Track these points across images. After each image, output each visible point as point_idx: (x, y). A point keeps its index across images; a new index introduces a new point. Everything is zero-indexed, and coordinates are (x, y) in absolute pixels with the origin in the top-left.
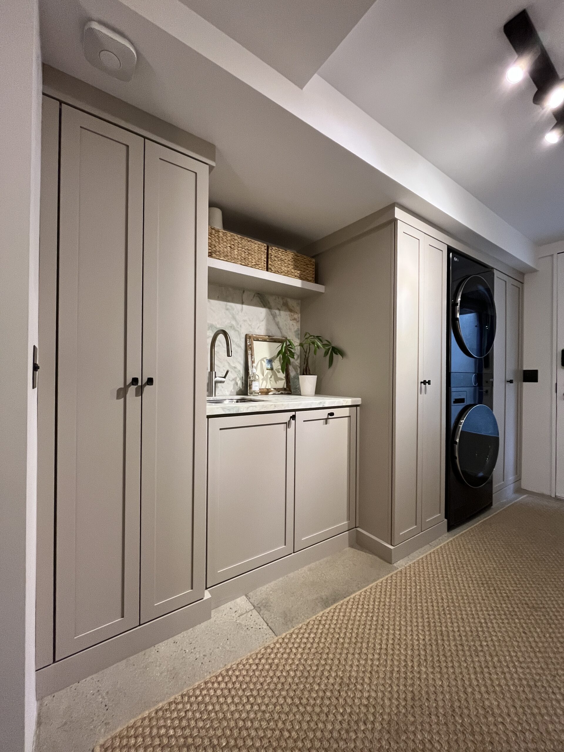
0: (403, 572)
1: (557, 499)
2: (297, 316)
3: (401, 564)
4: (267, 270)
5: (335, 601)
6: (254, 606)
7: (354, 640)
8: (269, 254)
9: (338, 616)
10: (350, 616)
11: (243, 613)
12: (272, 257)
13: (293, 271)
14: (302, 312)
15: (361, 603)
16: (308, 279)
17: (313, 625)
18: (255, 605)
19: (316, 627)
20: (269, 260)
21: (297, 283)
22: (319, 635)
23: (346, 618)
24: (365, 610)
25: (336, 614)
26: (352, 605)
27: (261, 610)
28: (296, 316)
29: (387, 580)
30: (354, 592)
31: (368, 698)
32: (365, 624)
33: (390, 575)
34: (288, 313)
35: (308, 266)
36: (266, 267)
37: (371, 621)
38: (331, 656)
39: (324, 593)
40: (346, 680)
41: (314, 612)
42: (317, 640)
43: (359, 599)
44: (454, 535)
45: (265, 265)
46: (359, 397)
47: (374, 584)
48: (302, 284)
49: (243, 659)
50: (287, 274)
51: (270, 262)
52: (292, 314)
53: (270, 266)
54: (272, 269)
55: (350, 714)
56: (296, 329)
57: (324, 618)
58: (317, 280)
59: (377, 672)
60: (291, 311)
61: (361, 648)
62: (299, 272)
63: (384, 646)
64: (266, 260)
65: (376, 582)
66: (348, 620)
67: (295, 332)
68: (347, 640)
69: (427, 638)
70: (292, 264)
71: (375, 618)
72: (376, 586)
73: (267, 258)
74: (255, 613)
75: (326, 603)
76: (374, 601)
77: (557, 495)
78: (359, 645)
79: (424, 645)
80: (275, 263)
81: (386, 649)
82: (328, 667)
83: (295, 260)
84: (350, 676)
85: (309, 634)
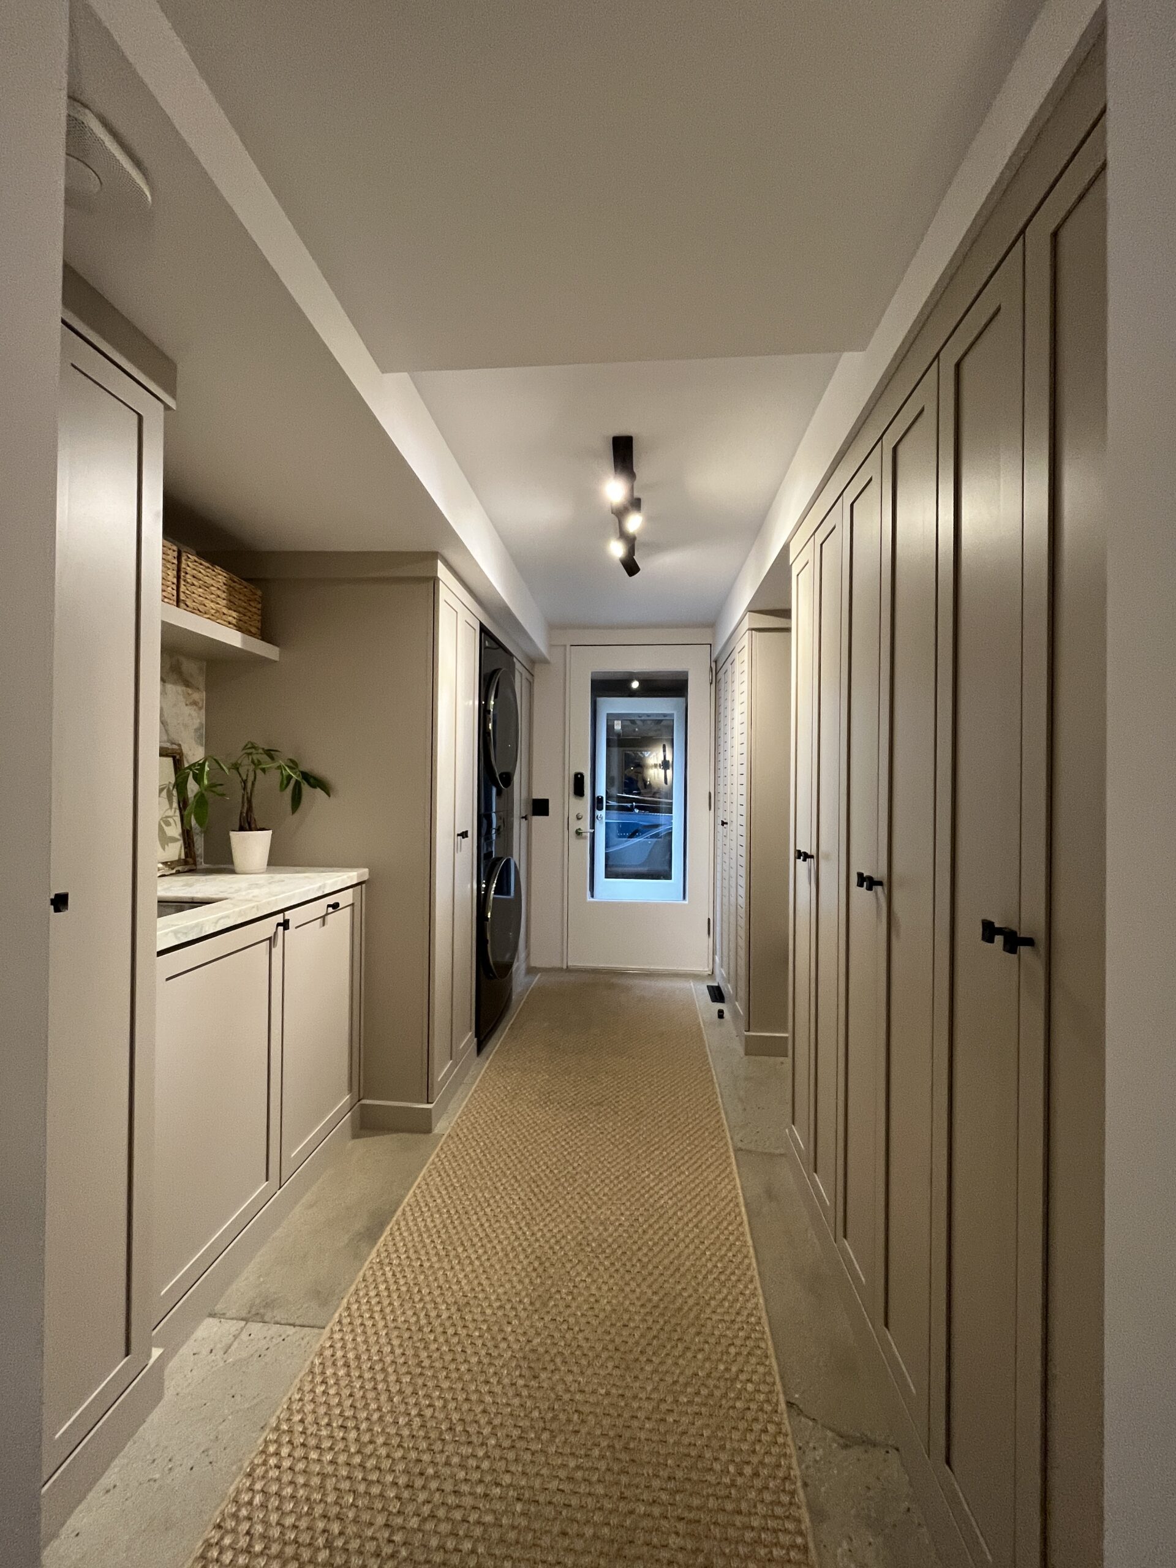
0: (453, 1134)
1: (569, 970)
2: (200, 696)
3: (442, 1127)
4: (178, 606)
5: (382, 1226)
6: (242, 1319)
7: (443, 1253)
8: (182, 570)
9: (403, 1239)
10: (419, 1230)
11: (230, 1342)
12: (188, 576)
13: (225, 610)
14: (209, 688)
15: (422, 1204)
16: (250, 632)
17: (373, 1274)
18: (244, 1315)
19: (379, 1273)
20: (182, 582)
21: (233, 638)
22: (391, 1281)
23: (415, 1235)
24: (434, 1210)
25: (398, 1238)
26: (413, 1214)
27: (263, 1316)
28: (196, 696)
29: (438, 1156)
30: (403, 1197)
31: (498, 1299)
32: (444, 1226)
33: (438, 1148)
34: (180, 689)
35: (251, 603)
36: (175, 598)
37: (450, 1216)
38: (425, 1291)
39: (358, 1225)
40: (462, 1301)
41: (360, 1258)
42: (393, 1287)
43: (417, 1200)
44: (487, 1058)
45: (175, 592)
46: (364, 867)
47: (424, 1171)
48: (244, 642)
49: (293, 1394)
50: (216, 616)
51: (182, 588)
52: (190, 691)
53: (182, 597)
54: (188, 603)
55: (489, 1329)
56: (196, 725)
57: (384, 1255)
58: (266, 634)
59: (492, 1266)
60: (187, 684)
61: (457, 1256)
62: (235, 614)
63: (482, 1235)
64: (175, 581)
65: (426, 1167)
66: (420, 1235)
67: (196, 730)
68: (434, 1259)
69: (522, 1195)
70: (224, 595)
71: (452, 1212)
72: (429, 1172)
73: (178, 577)
74: (255, 1327)
75: (371, 1234)
76: (439, 1192)
77: (569, 964)
78: (452, 1253)
79: (523, 1204)
80: (193, 592)
81: (487, 1235)
82: (430, 1306)
83: (230, 590)
84: (464, 1293)
85: (376, 1287)
